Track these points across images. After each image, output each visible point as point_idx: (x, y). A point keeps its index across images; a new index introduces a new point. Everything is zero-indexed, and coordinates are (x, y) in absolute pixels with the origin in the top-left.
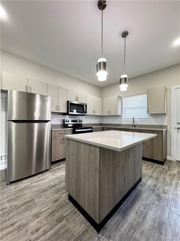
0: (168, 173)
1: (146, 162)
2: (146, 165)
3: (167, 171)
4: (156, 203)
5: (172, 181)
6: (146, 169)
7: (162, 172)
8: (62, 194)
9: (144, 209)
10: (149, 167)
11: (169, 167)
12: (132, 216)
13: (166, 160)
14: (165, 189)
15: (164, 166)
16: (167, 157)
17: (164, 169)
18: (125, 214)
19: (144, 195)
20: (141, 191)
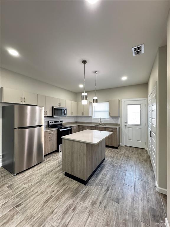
0: (119, 154)
1: (108, 148)
2: (108, 150)
3: (119, 152)
4: (112, 168)
5: (120, 157)
6: (108, 153)
7: (116, 153)
8: (60, 174)
9: (106, 172)
10: (110, 151)
11: (120, 150)
12: (100, 176)
13: (119, 145)
14: (117, 162)
15: (118, 150)
16: (120, 144)
17: (117, 151)
18: (97, 176)
19: (106, 167)
20: (105, 165)
